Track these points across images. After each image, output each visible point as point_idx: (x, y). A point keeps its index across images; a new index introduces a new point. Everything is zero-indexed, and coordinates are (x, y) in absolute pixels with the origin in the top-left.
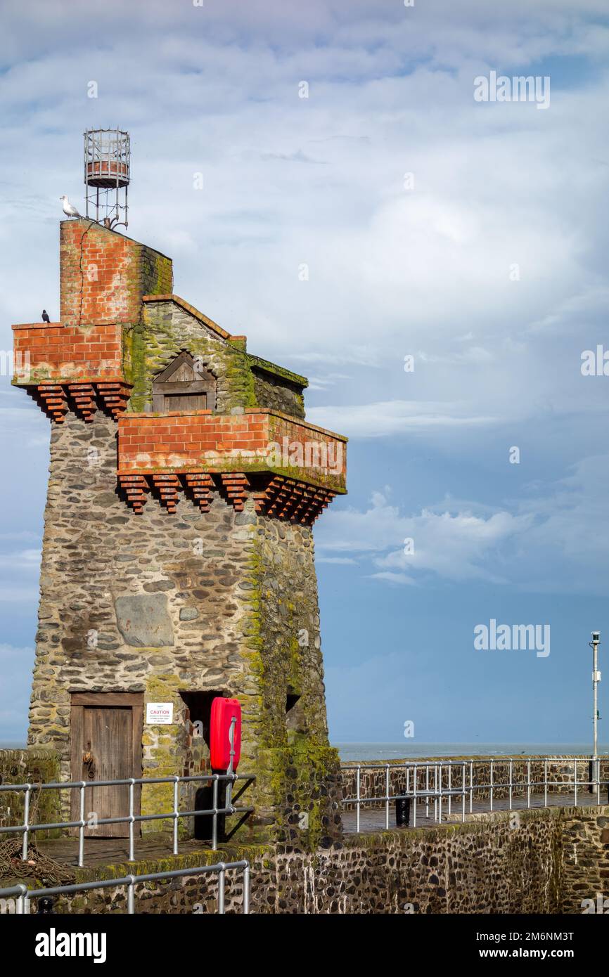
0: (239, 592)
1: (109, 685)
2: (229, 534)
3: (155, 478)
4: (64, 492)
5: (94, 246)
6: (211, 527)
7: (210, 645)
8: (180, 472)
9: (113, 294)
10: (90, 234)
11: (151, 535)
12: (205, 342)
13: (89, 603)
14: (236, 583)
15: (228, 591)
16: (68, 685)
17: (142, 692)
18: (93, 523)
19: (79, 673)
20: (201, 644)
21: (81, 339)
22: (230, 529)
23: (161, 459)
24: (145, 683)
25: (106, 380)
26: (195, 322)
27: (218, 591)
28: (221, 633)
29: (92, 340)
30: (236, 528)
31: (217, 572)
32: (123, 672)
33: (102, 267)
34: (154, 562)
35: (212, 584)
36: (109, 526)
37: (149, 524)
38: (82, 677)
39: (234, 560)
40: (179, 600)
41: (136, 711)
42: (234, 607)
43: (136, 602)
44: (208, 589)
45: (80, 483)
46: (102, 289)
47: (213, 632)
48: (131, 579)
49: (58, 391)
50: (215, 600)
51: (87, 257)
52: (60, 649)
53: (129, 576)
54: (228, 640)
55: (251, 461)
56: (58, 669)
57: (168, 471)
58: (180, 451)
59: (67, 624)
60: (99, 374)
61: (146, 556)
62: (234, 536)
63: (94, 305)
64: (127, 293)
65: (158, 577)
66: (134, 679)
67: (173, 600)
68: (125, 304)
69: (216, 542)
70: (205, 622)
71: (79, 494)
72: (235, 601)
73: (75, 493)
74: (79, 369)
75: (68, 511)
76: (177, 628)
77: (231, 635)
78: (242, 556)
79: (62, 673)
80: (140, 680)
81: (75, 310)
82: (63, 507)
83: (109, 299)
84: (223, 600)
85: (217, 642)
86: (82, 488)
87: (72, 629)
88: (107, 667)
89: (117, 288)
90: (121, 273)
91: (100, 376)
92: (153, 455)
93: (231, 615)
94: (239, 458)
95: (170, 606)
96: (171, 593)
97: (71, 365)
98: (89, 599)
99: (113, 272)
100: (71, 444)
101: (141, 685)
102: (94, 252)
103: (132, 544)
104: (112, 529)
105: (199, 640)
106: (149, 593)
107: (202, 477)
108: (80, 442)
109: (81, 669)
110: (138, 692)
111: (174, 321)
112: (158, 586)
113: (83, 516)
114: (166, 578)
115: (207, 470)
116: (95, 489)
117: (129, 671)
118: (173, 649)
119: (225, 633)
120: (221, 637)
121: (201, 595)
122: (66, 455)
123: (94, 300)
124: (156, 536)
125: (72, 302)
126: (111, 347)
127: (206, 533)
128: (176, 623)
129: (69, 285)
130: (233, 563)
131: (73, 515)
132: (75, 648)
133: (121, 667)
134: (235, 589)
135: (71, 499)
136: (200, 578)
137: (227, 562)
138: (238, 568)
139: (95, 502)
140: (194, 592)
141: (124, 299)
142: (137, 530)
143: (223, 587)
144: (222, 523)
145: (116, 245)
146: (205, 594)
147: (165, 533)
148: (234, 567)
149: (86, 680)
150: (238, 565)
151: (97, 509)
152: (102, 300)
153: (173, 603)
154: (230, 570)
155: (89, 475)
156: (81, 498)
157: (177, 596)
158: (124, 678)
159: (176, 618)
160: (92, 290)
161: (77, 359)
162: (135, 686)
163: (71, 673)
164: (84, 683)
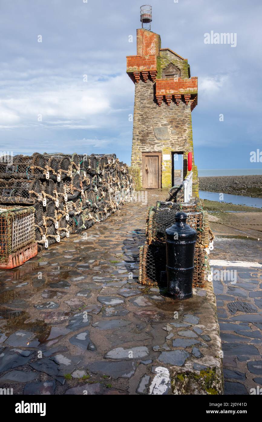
0: (187, 126)
1: (152, 150)
2: (184, 111)
3: (166, 96)
4: (139, 101)
5: (146, 36)
6: (180, 109)
8: (173, 94)
9: (151, 49)
10: (145, 32)
11: (163, 112)
12: (177, 61)
13: (147, 130)
14: (186, 124)
15: (184, 126)
16: (142, 151)
17: (161, 152)
18: (147, 109)
19: (144, 147)
20: (177, 139)
21: (146, 59)
22: (185, 109)
23: (168, 91)
24: (162, 150)
25: (153, 70)
26: (174, 56)
27: (182, 126)
28: (183, 136)
29: (148, 59)
30: (186, 109)
31: (181, 121)
32: (156, 147)
33: (148, 41)
34: (164, 119)
35: (180, 124)
36: (152, 110)
37: (162, 109)
38: (145, 149)
40: (171, 128)
41: (160, 157)
42: (186, 130)
43: (159, 130)
44: (179, 125)
45: (143, 99)
46: (148, 47)
47: (181, 136)
48: (158, 123)
49: (139, 74)
50: (181, 128)
51: (144, 39)
52: (139, 141)
53: (157, 122)
55: (192, 91)
56: (139, 146)
57: (170, 94)
58: (173, 89)
59: (141, 135)
60: (150, 69)
61: (162, 117)
62: (186, 111)
63: (146, 52)
64: (155, 48)
65: (165, 122)
67: (169, 128)
68: (155, 51)
69: (181, 113)
70: (178, 134)
71: (143, 102)
72: (186, 128)
73: (142, 101)
74: (145, 67)
75: (140, 106)
76: (171, 135)
77: (185, 137)
78: (188, 117)
79: (140, 148)
80: (161, 149)
81: (141, 53)
82: (139, 105)
83: (150, 50)
84: (183, 128)
85: (181, 139)
86: (144, 100)
87: (142, 136)
88: (152, 146)
89: (152, 47)
90: (153, 43)
91: (151, 69)
92: (165, 90)
93: (185, 132)
94: (189, 90)
95: (169, 130)
96: (169, 127)
97: (143, 66)
98: (147, 129)
99: (151, 43)
100: (141, 88)
101: (161, 150)
102: (146, 37)
103: (158, 114)
104: (153, 110)
106: (163, 127)
107: (179, 95)
108: (143, 88)
109: (145, 147)
110: (160, 152)
111: (168, 55)
112: (165, 125)
113: (144, 107)
114: (167, 123)
115: (181, 94)
116: (147, 100)
117: (158, 147)
118: (170, 141)
119: (184, 137)
120: (182, 137)
121: (177, 127)
122: (139, 91)
123: (146, 50)
124: (164, 112)
125: (140, 51)
126: (153, 61)
127: (178, 111)
128: (170, 134)
129: (139, 46)
130: (185, 118)
131: (142, 107)
132: (143, 141)
133: (156, 146)
135: (141, 103)
136: (177, 123)
137: (184, 118)
138: (187, 120)
139: (148, 104)
140: (175, 126)
141: (154, 50)
142: (159, 110)
143: (183, 125)
144: (182, 108)
145: (152, 35)
146: (178, 127)
147: (167, 111)
148: (186, 119)
149: (146, 149)
150: (187, 119)
151: (148, 105)
152: (148, 50)
153: (170, 129)
154: (185, 120)
155: (146, 96)
156: (144, 103)
157: (170, 127)
158: (156, 149)
159: (170, 133)
160: (146, 48)
161: (144, 65)
162: (159, 150)
163: (142, 147)
164: (146, 150)
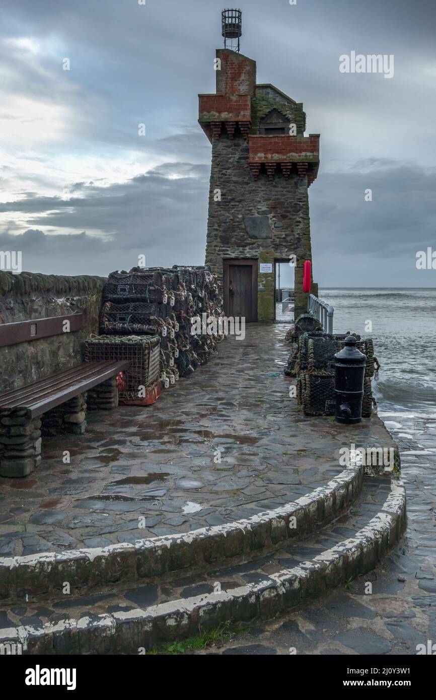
0: (301, 215)
1: (242, 256)
2: (297, 190)
3: (266, 164)
4: (219, 171)
5: (232, 61)
6: (289, 187)
7: (289, 239)
8: (279, 161)
9: (241, 83)
10: (230, 56)
11: (261, 190)
12: (285, 105)
13: (232, 220)
14: (300, 212)
15: (297, 215)
16: (222, 256)
17: (257, 259)
18: (234, 185)
19: (227, 250)
20: (284, 238)
21: (232, 101)
22: (297, 188)
23: (269, 156)
24: (259, 255)
25: (244, 120)
26: (279, 97)
27: (292, 215)
28: (294, 233)
29: (236, 101)
30: (300, 188)
31: (292, 207)
32: (248, 250)
33: (236, 70)
34: (262, 202)
35: (289, 212)
36: (241, 186)
37: (260, 185)
38: (229, 253)
39: (300, 202)
40: (274, 219)
41: (254, 268)
42: (300, 222)
43: (254, 221)
44: (288, 214)
45: (227, 167)
46: (236, 80)
47: (290, 232)
48: (251, 210)
49: (219, 125)
50: (290, 219)
51: (229, 66)
52: (219, 240)
53: (250, 208)
54: (297, 236)
55: (311, 157)
56: (218, 249)
57: (273, 161)
58: (278, 153)
59: (221, 229)
60: (240, 117)
61: (258, 199)
62: (299, 191)
63: (232, 87)
64: (248, 83)
65: (264, 209)
66: (254, 253)
67: (271, 219)
68: (247, 87)
69: (291, 194)
70: (287, 228)
71: (226, 172)
72: (300, 220)
73: (224, 171)
74: (231, 115)
75: (222, 180)
76: (273, 231)
77: (298, 234)
78: (302, 200)
79: (219, 251)
81: (223, 90)
82: (219, 178)
83: (239, 85)
84: (294, 219)
85: (292, 237)
86: (228, 169)
87: (224, 231)
88: (241, 248)
89: (243, 80)
90: (244, 73)
91: (240, 118)
92: (265, 154)
93: (298, 225)
94: (306, 156)
95: (270, 221)
96: (270, 216)
97: (226, 113)
98: (232, 218)
99: (241, 73)
100: (222, 149)
101: (257, 256)
102: (232, 64)
103: (252, 194)
104: (242, 187)
105: (284, 236)
106: (260, 216)
107: (288, 164)
108: (227, 149)
109: (229, 249)
110: (255, 259)
111: (270, 96)
112: (264, 213)
113: (228, 182)
114: (268, 209)
115: (291, 161)
116: (233, 170)
117: (251, 249)
118: (271, 240)
120: (294, 235)
121: (284, 217)
122: (220, 154)
123: (232, 85)
124: (263, 191)
125: (222, 86)
126: (246, 105)
127: (286, 190)
128: (273, 229)
129: (220, 78)
130: (299, 203)
131: (224, 182)
132: (225, 241)
133: (247, 248)
134: (299, 214)
135: (222, 174)
136: (283, 209)
137: (296, 202)
138: (301, 205)
139: (234, 175)
140: (281, 215)
141: (246, 85)
142: (254, 188)
143: (294, 213)
144: (294, 185)
145: (243, 61)
146: (287, 216)
147: (267, 190)
148: (299, 205)
149: (231, 254)
150: (301, 204)
151: (234, 179)
152: (235, 85)
154: (297, 206)
155: (231, 163)
156: (228, 174)
157: (273, 217)
158: (248, 253)
159: (273, 227)
160: (231, 81)
161: (229, 110)
162: (254, 256)
163: (224, 250)
164: (230, 255)
